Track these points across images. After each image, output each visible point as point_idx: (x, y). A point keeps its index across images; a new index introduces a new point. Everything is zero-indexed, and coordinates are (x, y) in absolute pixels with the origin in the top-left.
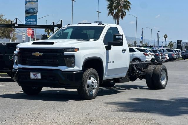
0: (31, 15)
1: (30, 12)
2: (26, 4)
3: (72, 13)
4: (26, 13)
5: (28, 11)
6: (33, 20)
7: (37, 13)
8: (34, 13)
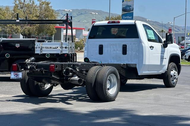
0: (128, 12)
1: (126, 10)
2: (123, 2)
3: (186, 9)
4: (123, 11)
5: (125, 9)
6: (129, 18)
7: (133, 10)
8: (130, 10)
